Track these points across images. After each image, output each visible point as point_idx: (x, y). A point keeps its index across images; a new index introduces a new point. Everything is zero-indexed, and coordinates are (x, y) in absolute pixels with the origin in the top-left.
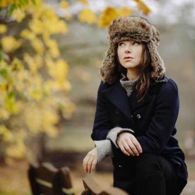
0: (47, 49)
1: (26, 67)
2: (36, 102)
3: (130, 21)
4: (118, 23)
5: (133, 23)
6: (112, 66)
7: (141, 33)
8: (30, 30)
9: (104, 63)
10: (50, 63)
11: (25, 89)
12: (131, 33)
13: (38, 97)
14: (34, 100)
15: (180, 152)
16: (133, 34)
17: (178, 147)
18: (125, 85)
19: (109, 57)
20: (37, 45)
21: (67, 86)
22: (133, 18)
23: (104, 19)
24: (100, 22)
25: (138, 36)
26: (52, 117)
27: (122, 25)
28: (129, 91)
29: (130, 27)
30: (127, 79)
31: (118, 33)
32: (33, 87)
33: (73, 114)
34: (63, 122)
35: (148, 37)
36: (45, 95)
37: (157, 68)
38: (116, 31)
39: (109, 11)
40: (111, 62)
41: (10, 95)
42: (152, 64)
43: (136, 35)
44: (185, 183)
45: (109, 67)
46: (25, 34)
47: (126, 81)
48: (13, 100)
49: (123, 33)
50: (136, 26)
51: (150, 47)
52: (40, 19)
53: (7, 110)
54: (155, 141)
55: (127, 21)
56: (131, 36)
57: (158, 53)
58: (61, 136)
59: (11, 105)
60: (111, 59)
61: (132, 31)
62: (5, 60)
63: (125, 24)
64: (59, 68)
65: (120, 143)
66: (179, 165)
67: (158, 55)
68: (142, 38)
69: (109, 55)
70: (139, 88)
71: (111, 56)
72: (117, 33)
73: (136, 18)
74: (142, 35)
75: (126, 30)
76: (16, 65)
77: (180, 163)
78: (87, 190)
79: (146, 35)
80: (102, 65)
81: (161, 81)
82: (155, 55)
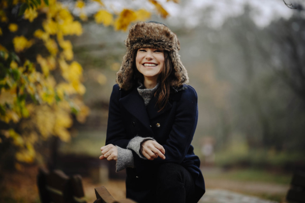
0: (61, 49)
1: (39, 69)
2: (49, 106)
3: (154, 28)
4: (141, 29)
5: (157, 31)
6: (131, 72)
7: (165, 42)
8: (43, 30)
9: (123, 68)
10: (63, 65)
11: (37, 92)
12: (155, 41)
13: (51, 101)
14: (47, 104)
15: (197, 160)
16: (157, 42)
17: (194, 154)
18: (143, 93)
19: (129, 63)
20: (51, 46)
21: (81, 89)
22: (156, 24)
23: (121, 21)
24: (117, 25)
25: (162, 44)
26: (65, 121)
27: (146, 31)
28: (147, 100)
29: (153, 35)
30: (144, 87)
31: (142, 39)
32: (46, 90)
33: (87, 118)
34: (76, 126)
35: (170, 47)
36: (58, 99)
37: (182, 78)
38: (138, 37)
39: (126, 13)
40: (130, 67)
41: (20, 98)
42: (176, 74)
43: (160, 44)
44: (203, 192)
45: (128, 74)
46: (38, 34)
47: (145, 90)
48: (23, 103)
49: (147, 40)
50: (161, 34)
51: (173, 57)
52: (54, 19)
53: (17, 113)
54: (178, 150)
55: (151, 27)
56: (155, 43)
57: (181, 63)
58: (73, 140)
59: (21, 108)
60: (130, 65)
61: (156, 39)
62: (16, 61)
63: (149, 30)
64: (73, 71)
65: (144, 152)
66: (197, 174)
67: (182, 65)
68: (165, 46)
69: (128, 61)
70: (158, 95)
71: (130, 62)
72: (140, 38)
73: (160, 25)
74: (166, 43)
75: (151, 38)
76: (27, 67)
77: (198, 173)
78: (99, 199)
79: (169, 44)
80: (120, 71)
81: (180, 90)
82: (179, 65)
